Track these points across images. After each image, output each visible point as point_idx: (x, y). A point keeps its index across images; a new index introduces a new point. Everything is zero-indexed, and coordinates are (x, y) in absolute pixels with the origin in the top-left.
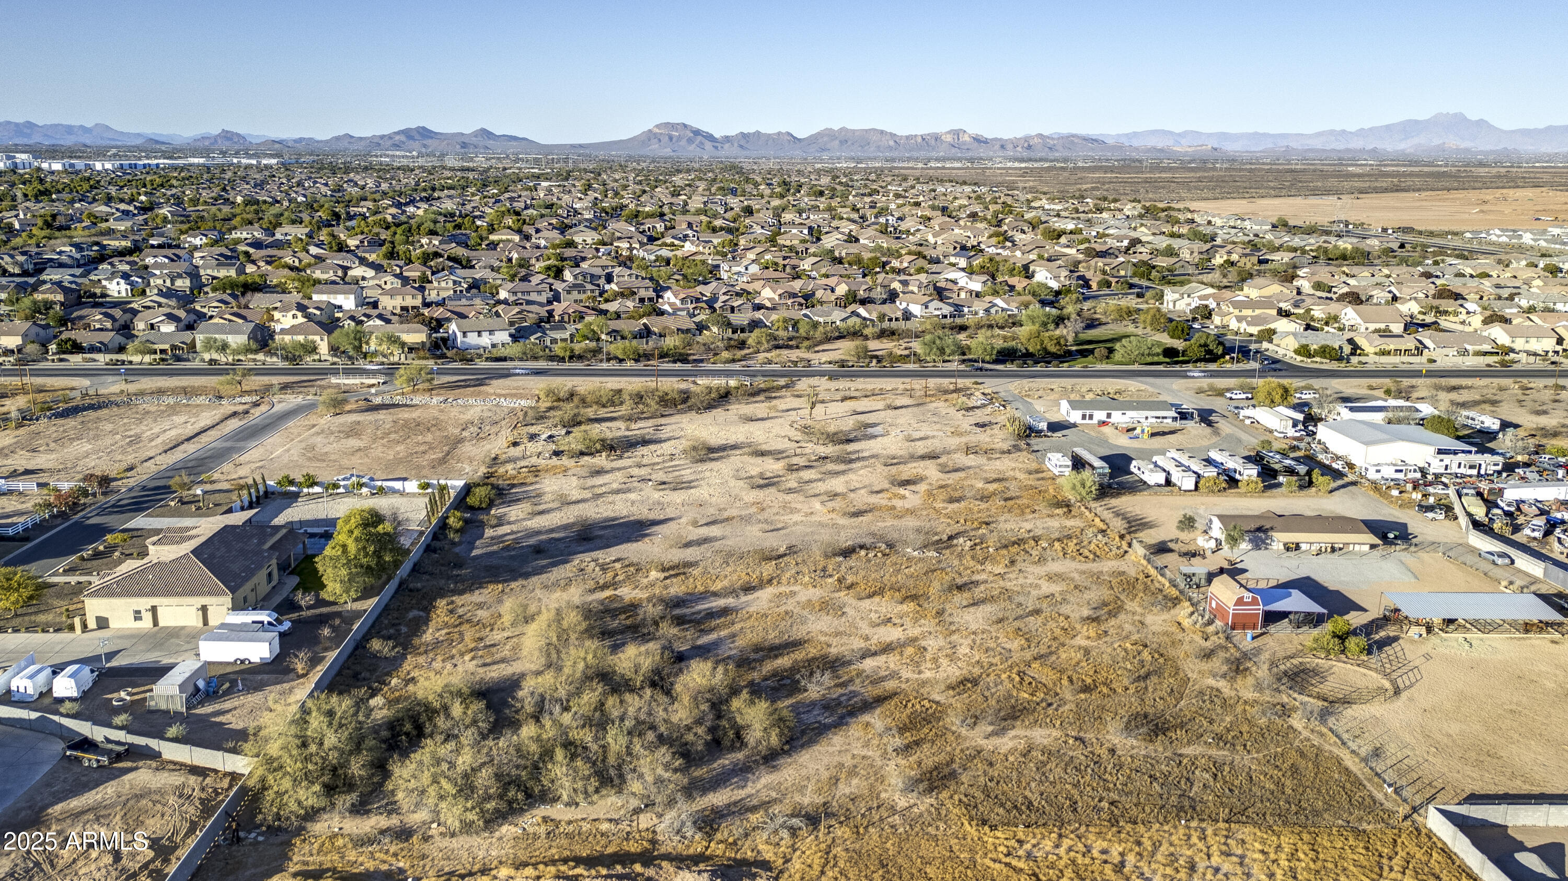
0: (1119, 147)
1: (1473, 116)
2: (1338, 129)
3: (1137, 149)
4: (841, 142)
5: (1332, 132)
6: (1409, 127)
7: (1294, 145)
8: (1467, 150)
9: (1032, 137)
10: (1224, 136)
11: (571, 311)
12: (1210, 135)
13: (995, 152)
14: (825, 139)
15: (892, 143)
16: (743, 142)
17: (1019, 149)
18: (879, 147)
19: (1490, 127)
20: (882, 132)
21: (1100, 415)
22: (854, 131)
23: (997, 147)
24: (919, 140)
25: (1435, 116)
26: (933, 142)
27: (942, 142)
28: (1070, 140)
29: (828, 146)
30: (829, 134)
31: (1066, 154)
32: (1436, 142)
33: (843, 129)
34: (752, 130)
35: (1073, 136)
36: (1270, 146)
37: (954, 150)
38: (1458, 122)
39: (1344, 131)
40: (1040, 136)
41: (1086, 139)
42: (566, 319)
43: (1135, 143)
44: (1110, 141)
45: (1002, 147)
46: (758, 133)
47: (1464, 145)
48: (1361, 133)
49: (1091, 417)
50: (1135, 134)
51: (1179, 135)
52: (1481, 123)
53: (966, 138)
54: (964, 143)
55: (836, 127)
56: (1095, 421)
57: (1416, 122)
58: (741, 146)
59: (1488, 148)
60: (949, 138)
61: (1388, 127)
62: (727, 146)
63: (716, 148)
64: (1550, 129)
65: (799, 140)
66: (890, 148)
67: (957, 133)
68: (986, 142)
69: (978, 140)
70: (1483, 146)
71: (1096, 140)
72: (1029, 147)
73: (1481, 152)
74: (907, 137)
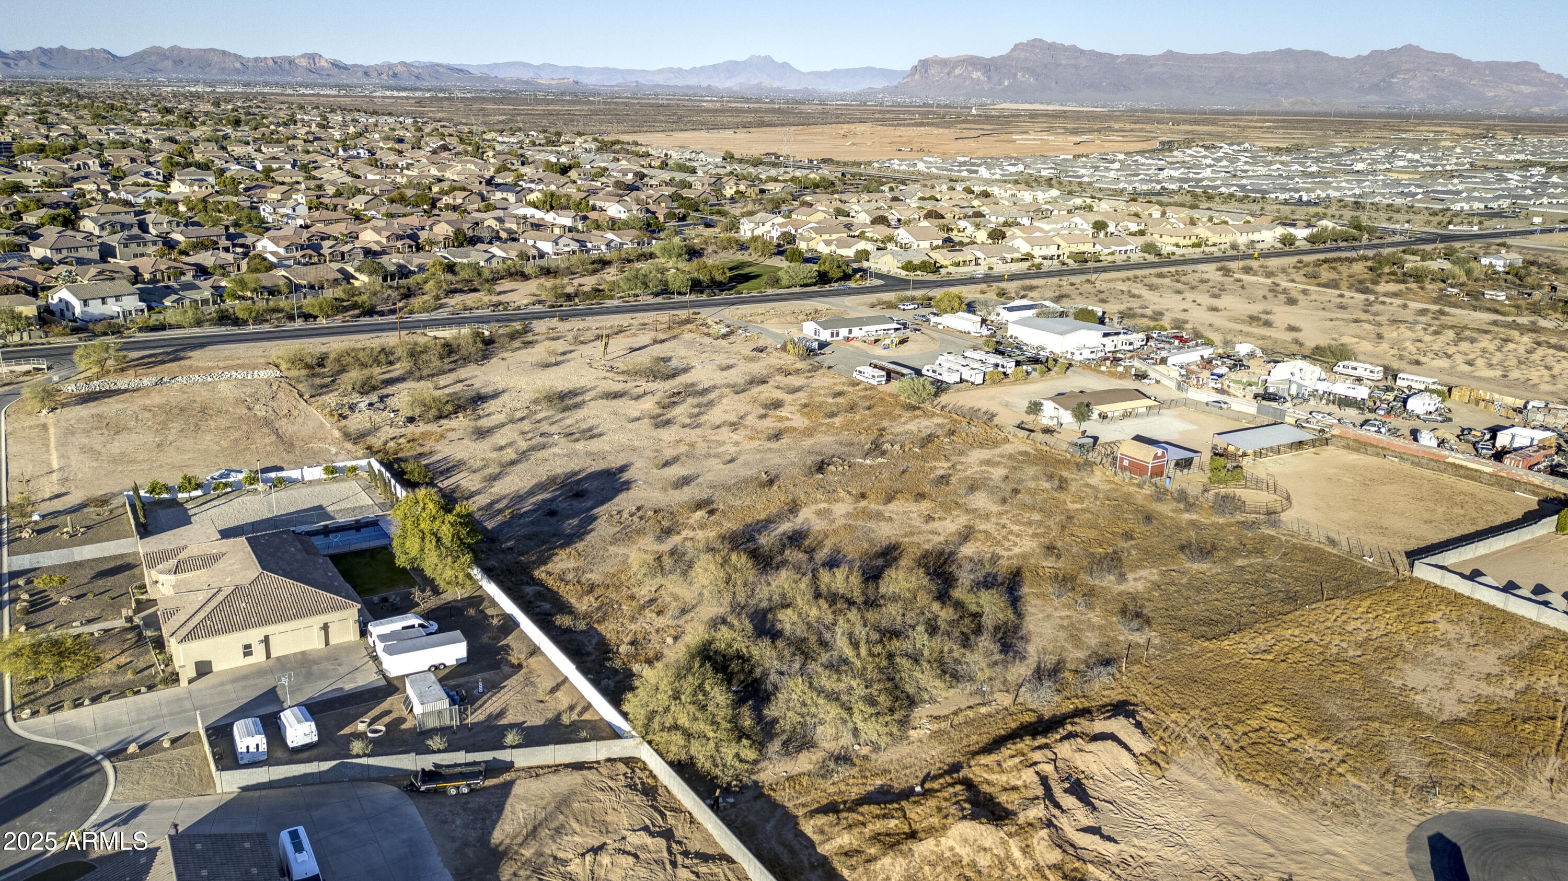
0: (485, 78)
1: (778, 59)
2: (675, 67)
3: (503, 80)
4: (175, 62)
5: (670, 70)
6: (732, 67)
7: (642, 80)
8: (780, 89)
9: (396, 65)
10: (579, 70)
11: (163, 267)
12: (567, 68)
13: (358, 79)
14: (153, 58)
15: (238, 65)
16: (44, 59)
17: (384, 77)
18: (223, 69)
19: (792, 69)
20: (224, 53)
21: (844, 332)
22: (189, 51)
23: (360, 74)
24: (271, 63)
25: (750, 58)
26: (287, 66)
27: (297, 66)
28: (435, 69)
29: (159, 66)
30: (156, 53)
31: (435, 83)
32: (754, 82)
33: (173, 48)
34: (54, 45)
35: (438, 65)
36: (621, 81)
37: (313, 76)
38: (767, 64)
39: (680, 69)
40: (403, 64)
41: (450, 68)
42: (159, 276)
43: (501, 74)
44: (476, 72)
45: (366, 73)
46: (62, 50)
47: (776, 84)
48: (694, 71)
49: (837, 335)
50: (496, 65)
51: (538, 67)
52: (785, 65)
53: (324, 63)
54: (322, 68)
55: (166, 45)
56: (841, 337)
57: (737, 63)
58: (43, 64)
59: (793, 87)
60: (304, 62)
61: (715, 67)
62: (22, 63)
63: (8, 65)
64: (835, 72)
65: (120, 58)
66: (237, 71)
67: (312, 57)
68: (346, 68)
69: (335, 65)
70: (790, 86)
71: (461, 70)
72: (395, 75)
73: (791, 91)
74: (256, 60)
